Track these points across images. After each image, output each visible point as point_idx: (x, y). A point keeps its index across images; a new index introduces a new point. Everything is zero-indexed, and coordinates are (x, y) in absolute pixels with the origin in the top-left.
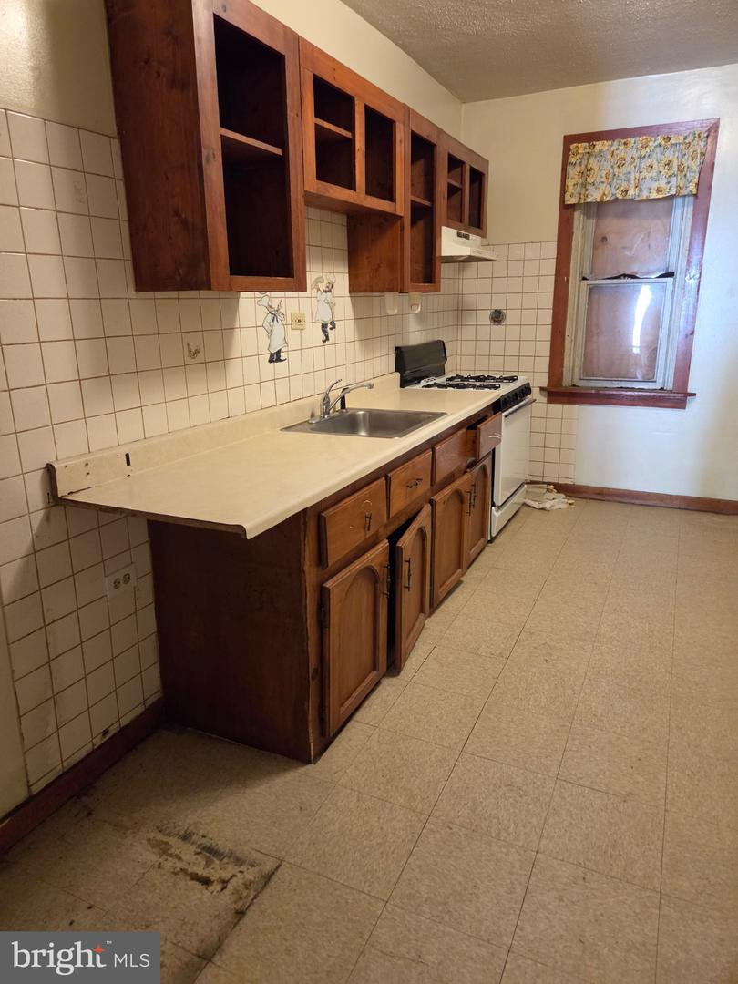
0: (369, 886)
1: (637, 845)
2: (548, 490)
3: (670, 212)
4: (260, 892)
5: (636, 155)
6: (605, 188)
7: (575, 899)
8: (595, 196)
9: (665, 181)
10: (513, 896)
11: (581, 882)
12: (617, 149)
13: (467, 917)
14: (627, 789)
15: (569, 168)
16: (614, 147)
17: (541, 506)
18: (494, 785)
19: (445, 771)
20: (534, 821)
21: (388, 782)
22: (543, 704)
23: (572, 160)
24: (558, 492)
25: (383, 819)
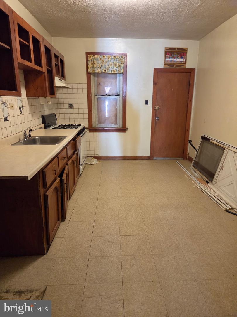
0: (78, 282)
1: (144, 246)
2: (92, 159)
3: (116, 78)
4: (43, 297)
5: (107, 60)
6: (99, 69)
7: (134, 264)
8: (97, 71)
9: (115, 69)
10: (119, 269)
11: (134, 259)
12: (102, 58)
13: (109, 279)
14: (137, 233)
15: (88, 62)
16: (101, 58)
17: (91, 164)
18: (104, 243)
19: (89, 243)
20: (118, 248)
21: (73, 252)
22: (110, 218)
23: (89, 59)
24: (95, 159)
25: (75, 262)
